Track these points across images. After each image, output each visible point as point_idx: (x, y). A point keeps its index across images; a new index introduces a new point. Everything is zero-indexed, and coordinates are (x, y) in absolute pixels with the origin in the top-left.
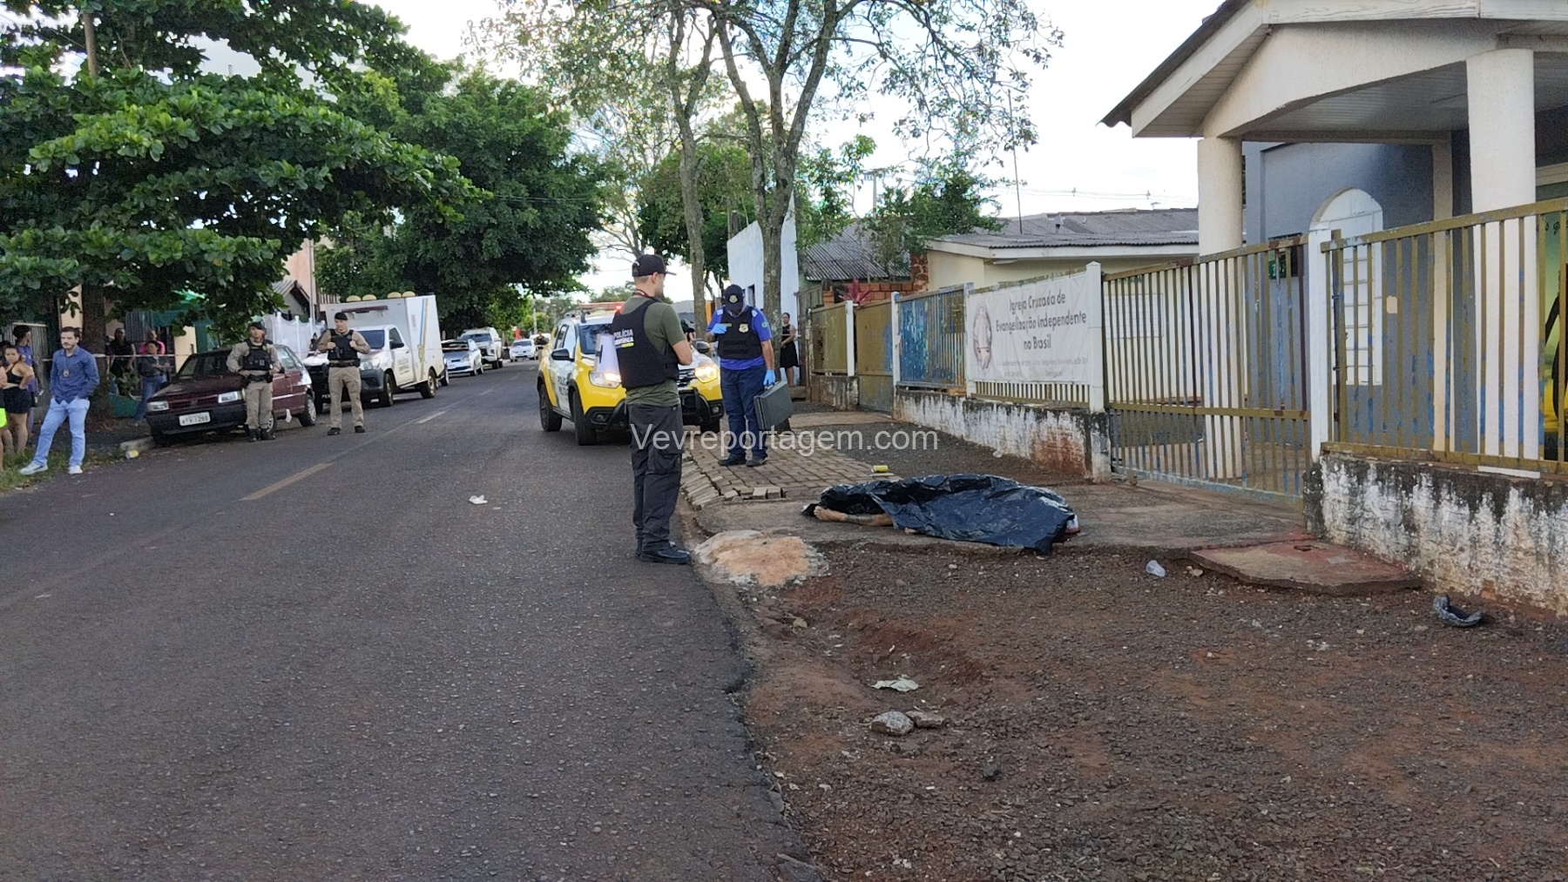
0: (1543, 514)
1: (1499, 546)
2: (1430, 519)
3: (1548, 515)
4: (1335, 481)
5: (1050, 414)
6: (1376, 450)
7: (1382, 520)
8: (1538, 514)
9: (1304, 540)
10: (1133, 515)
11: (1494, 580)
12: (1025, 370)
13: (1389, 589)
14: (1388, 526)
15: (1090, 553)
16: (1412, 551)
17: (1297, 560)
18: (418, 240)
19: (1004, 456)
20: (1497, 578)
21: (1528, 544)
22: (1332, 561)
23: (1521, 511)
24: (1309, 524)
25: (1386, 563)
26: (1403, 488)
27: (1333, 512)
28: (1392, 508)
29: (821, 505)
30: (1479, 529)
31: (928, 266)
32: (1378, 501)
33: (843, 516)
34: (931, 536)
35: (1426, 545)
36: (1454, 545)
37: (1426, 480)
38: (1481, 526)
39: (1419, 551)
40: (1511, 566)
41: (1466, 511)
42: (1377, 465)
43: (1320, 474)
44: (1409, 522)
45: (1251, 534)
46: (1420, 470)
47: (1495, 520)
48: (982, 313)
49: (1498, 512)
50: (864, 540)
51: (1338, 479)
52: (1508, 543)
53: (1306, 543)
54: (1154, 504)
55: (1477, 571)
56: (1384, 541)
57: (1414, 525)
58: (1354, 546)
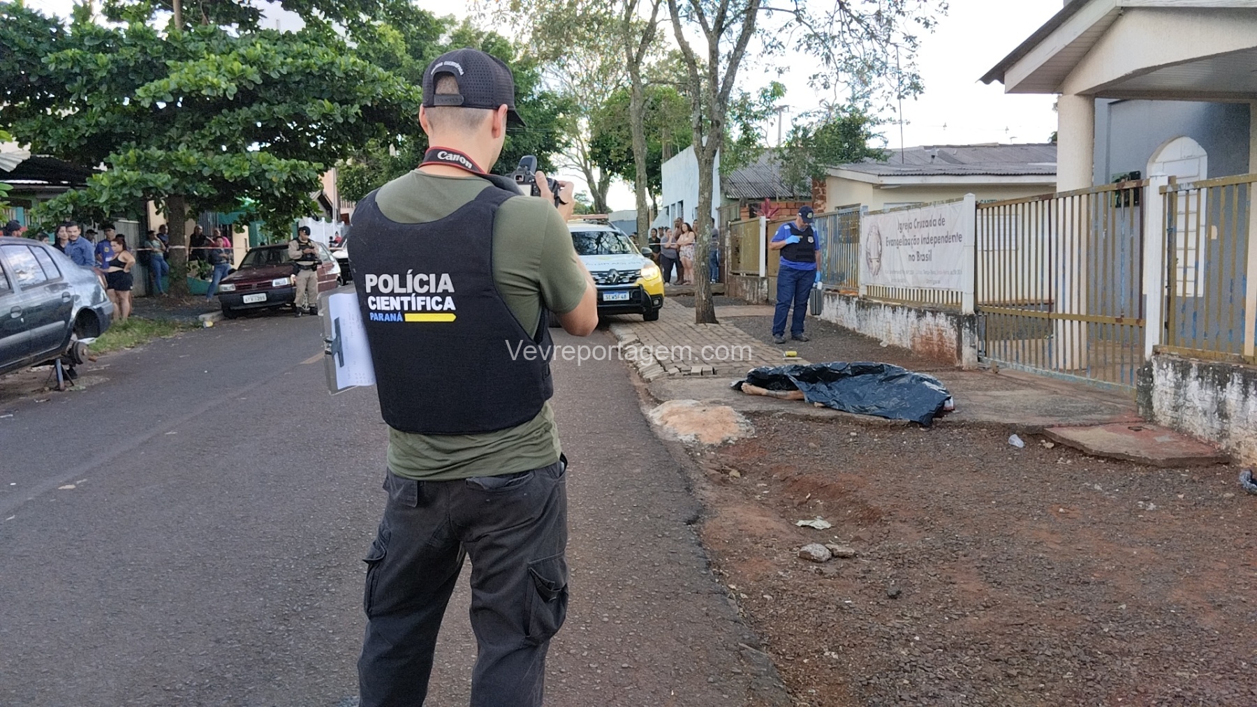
2: (1239, 410)
4: (1164, 377)
6: (1197, 353)
7: (1200, 408)
9: (1136, 422)
10: (996, 397)
12: (909, 278)
13: (1206, 463)
14: (1205, 414)
15: (962, 426)
16: (1223, 434)
17: (1131, 438)
19: (889, 346)
22: (1159, 440)
24: (1141, 409)
25: (1202, 443)
27: (1161, 400)
28: (1209, 399)
29: (747, 381)
31: (826, 189)
32: (1198, 393)
33: (764, 391)
34: (836, 410)
35: (1235, 429)
37: (1237, 379)
39: (1229, 434)
42: (1198, 365)
43: (1151, 370)
44: (1222, 411)
45: (1095, 416)
46: (1233, 370)
50: (782, 410)
51: (1166, 375)
53: (1138, 424)
54: (1013, 389)
56: (1201, 425)
57: (1226, 414)
58: (1176, 429)
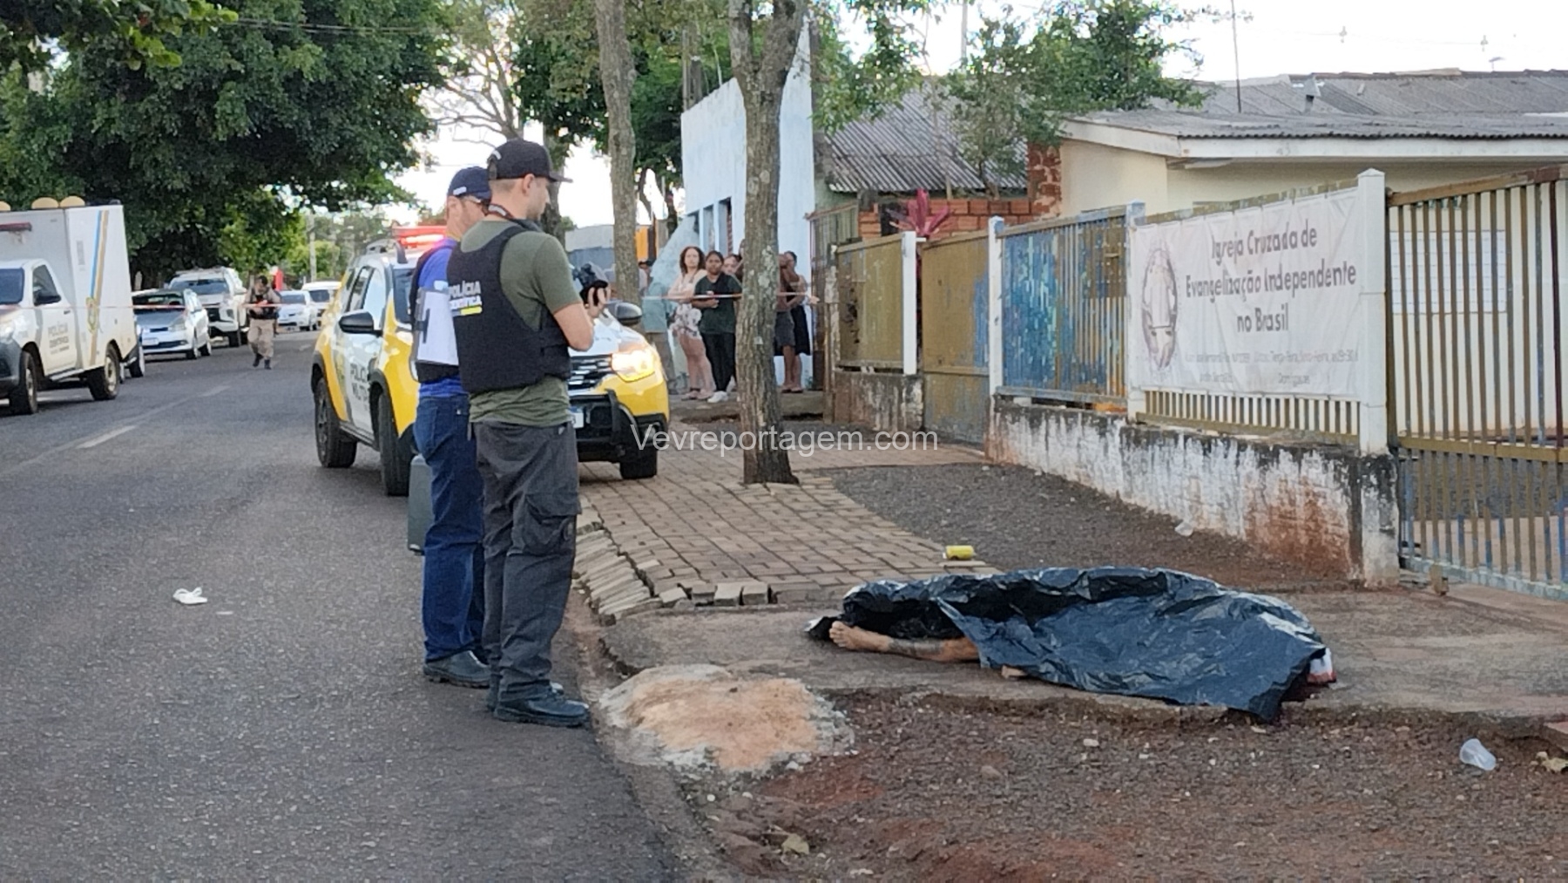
5: (1284, 455)
10: (1437, 651)
12: (1239, 369)
15: (1352, 721)
19: (1195, 533)
29: (843, 618)
31: (1061, 169)
33: (885, 641)
34: (1052, 684)
50: (923, 688)
54: (1478, 632)
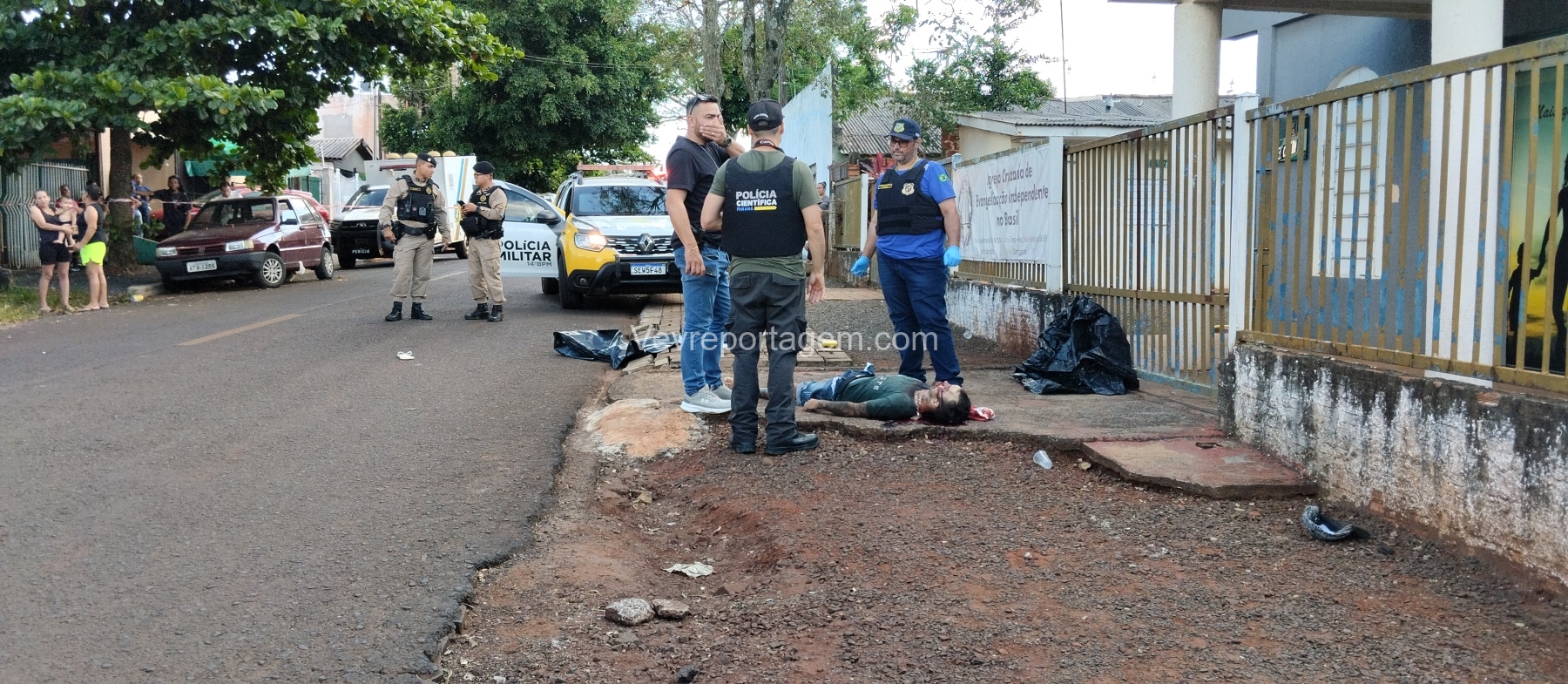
0: (1431, 418)
1: (1388, 452)
2: (1327, 419)
3: (1436, 419)
4: (1245, 374)
5: (1013, 295)
6: (1285, 341)
7: (1284, 418)
8: (1426, 418)
9: (1210, 437)
11: (1381, 489)
12: (997, 247)
13: (1279, 495)
14: (1289, 425)
15: (982, 439)
16: (1309, 454)
17: (1196, 458)
18: (479, 102)
19: (974, 338)
20: (1385, 488)
21: (1415, 451)
22: (1229, 462)
23: (1410, 414)
24: (1222, 419)
25: (1285, 466)
26: (1306, 384)
27: (1243, 407)
28: (1294, 406)
30: (1371, 432)
31: (961, 140)
32: (1282, 397)
35: (1323, 449)
36: (1348, 450)
37: (1325, 376)
38: (1373, 428)
39: (1316, 454)
40: (1399, 475)
41: (1360, 411)
42: (1284, 358)
43: (1233, 365)
44: (1308, 421)
45: (1163, 429)
46: (1321, 364)
47: (1386, 423)
48: (966, 188)
49: (1389, 414)
51: (1249, 371)
52: (1397, 449)
53: (1212, 440)
55: (1367, 479)
56: (1285, 441)
57: (1312, 425)
58: (1260, 447)
